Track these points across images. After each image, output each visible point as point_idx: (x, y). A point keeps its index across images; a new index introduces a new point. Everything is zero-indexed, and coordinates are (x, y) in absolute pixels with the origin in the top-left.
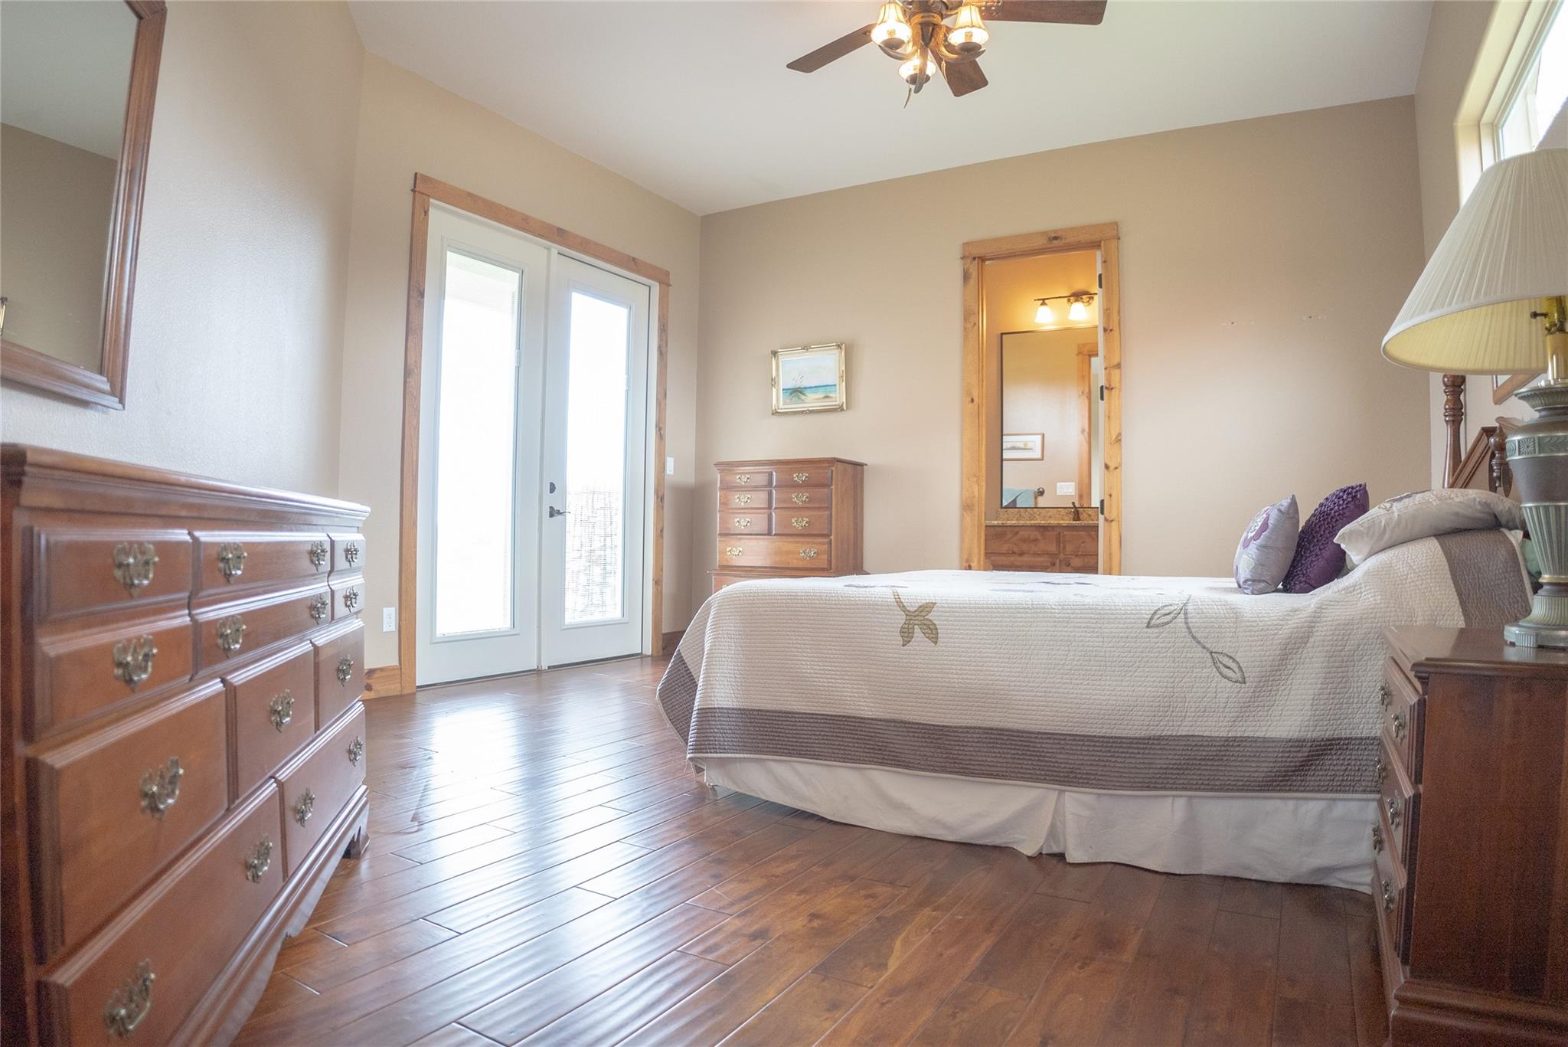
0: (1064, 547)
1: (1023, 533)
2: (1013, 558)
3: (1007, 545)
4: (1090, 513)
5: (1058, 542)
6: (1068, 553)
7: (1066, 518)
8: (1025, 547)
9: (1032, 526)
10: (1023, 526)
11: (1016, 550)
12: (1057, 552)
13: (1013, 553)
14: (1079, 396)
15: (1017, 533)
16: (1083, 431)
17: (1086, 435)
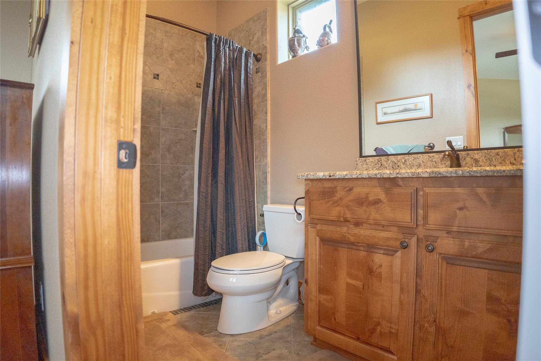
0: (425, 217)
1: (360, 190)
2: (344, 229)
3: (338, 208)
4: (476, 157)
5: (415, 207)
6: (432, 227)
7: (441, 166)
8: (361, 212)
9: (370, 178)
10: (357, 179)
11: (348, 216)
12: (413, 225)
13: (346, 221)
14: (463, 55)
15: (351, 189)
16: (469, 87)
17: (472, 88)
